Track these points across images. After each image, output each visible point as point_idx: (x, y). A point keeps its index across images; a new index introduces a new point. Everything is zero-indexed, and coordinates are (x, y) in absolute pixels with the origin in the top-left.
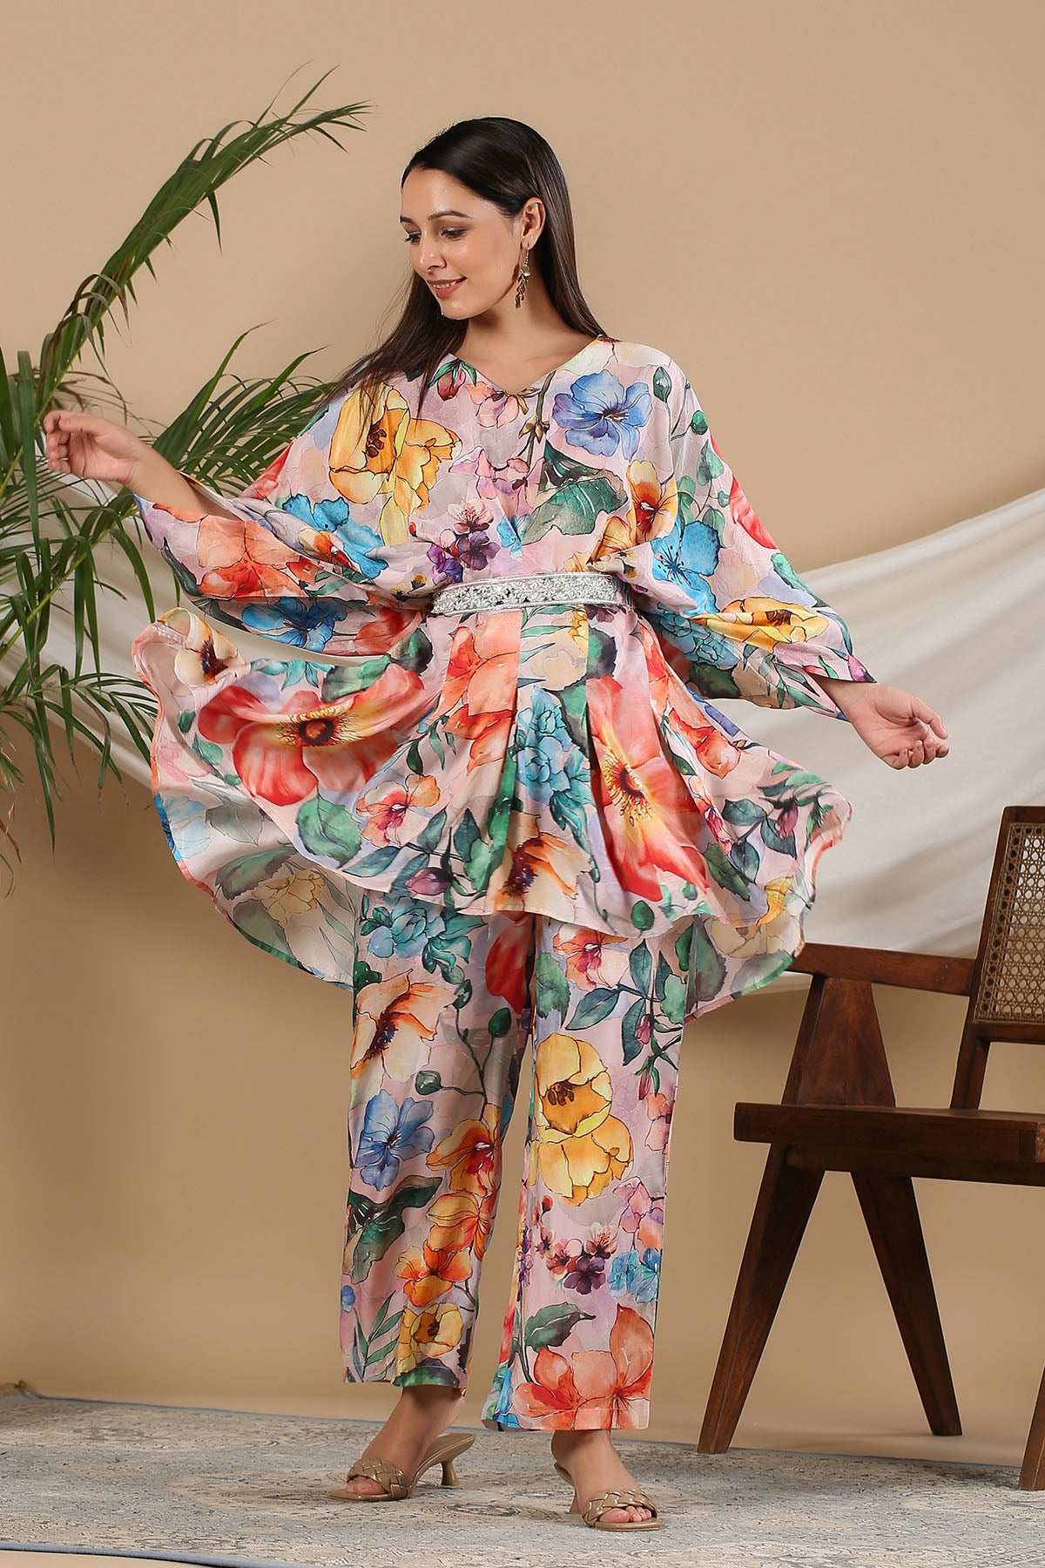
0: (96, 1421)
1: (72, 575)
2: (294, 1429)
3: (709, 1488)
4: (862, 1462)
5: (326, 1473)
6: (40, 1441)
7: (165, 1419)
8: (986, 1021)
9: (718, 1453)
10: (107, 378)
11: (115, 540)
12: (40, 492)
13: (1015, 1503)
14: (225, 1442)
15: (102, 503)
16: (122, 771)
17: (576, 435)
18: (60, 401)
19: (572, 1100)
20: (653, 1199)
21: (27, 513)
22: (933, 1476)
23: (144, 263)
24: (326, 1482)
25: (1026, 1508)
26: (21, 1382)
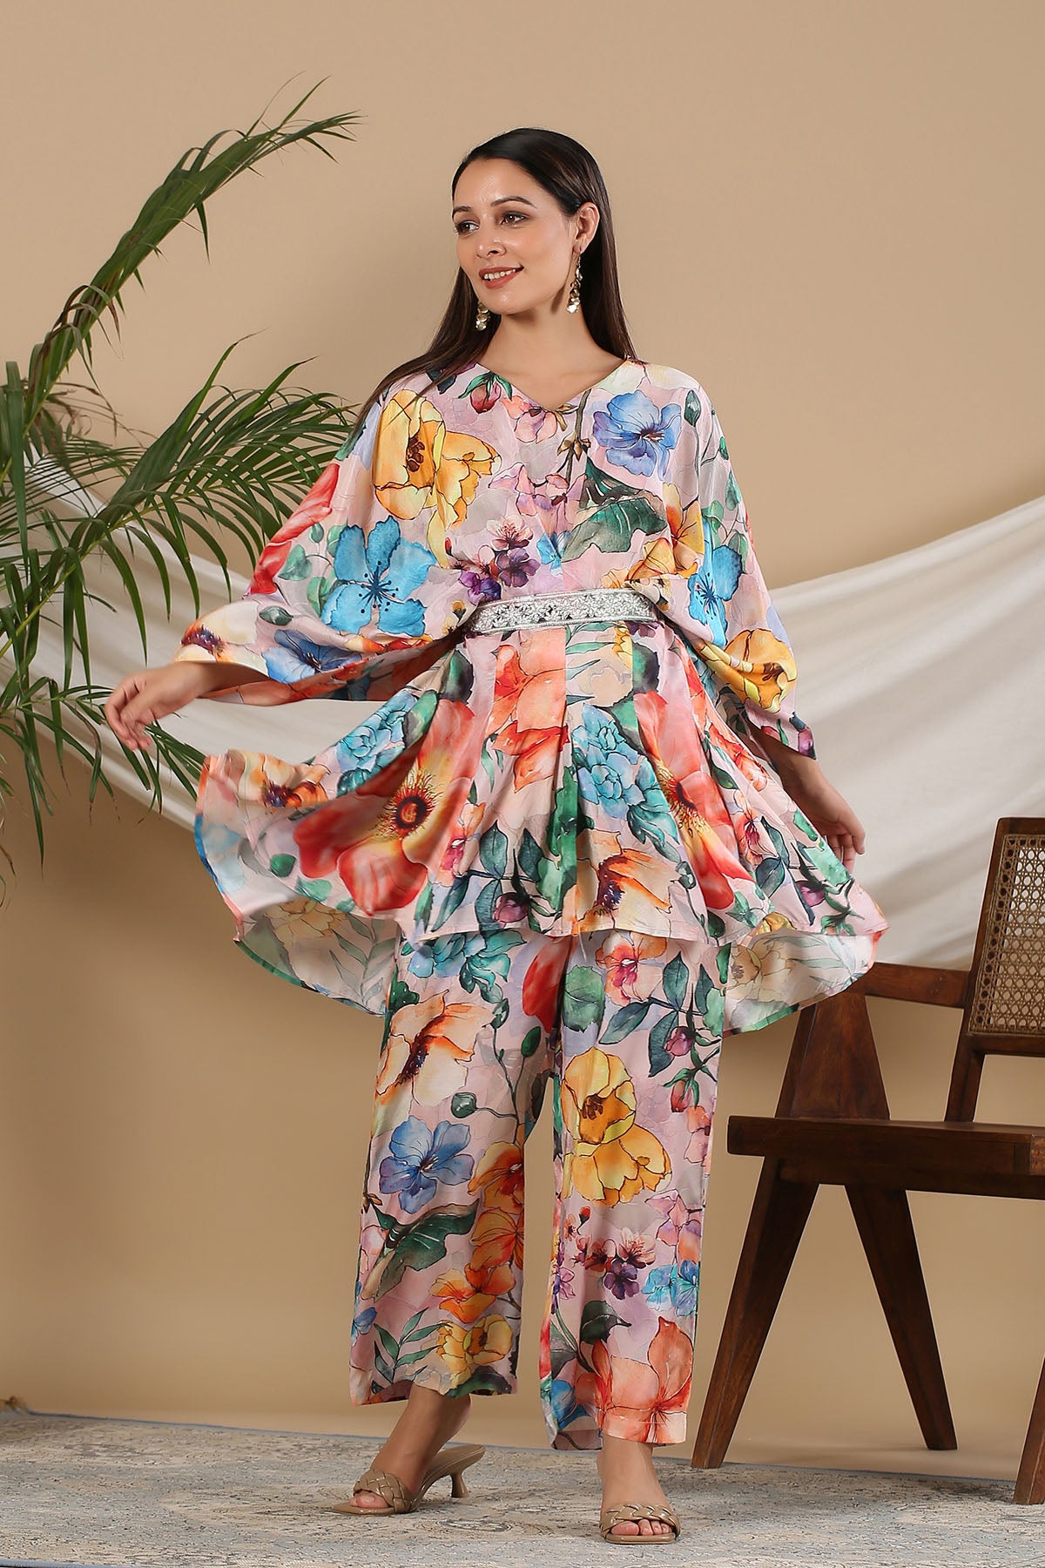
0: (87, 1437)
1: (61, 588)
2: (286, 1445)
3: (703, 1503)
4: (856, 1476)
5: (318, 1488)
6: (30, 1457)
7: (158, 1435)
8: (981, 1033)
9: (712, 1468)
10: (97, 390)
11: (105, 553)
12: (29, 504)
13: (1010, 1517)
14: (217, 1458)
15: (92, 515)
16: (113, 785)
17: (617, 454)
18: (50, 412)
19: (601, 1113)
20: (690, 1211)
21: (16, 525)
22: (928, 1491)
23: (133, 274)
24: (318, 1497)
25: (1020, 1523)
26: (12, 1399)
